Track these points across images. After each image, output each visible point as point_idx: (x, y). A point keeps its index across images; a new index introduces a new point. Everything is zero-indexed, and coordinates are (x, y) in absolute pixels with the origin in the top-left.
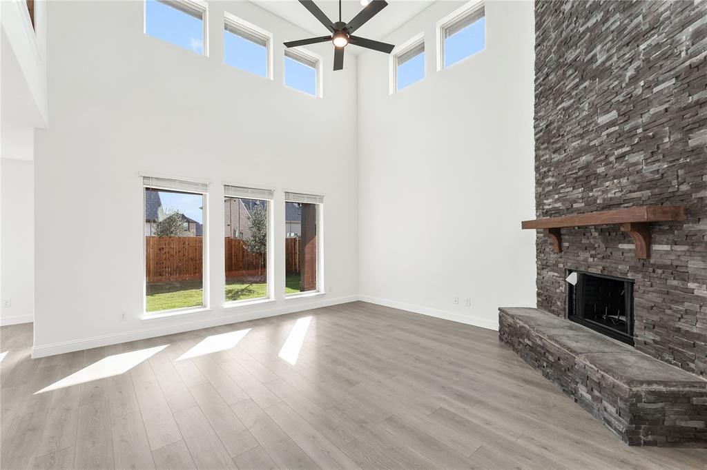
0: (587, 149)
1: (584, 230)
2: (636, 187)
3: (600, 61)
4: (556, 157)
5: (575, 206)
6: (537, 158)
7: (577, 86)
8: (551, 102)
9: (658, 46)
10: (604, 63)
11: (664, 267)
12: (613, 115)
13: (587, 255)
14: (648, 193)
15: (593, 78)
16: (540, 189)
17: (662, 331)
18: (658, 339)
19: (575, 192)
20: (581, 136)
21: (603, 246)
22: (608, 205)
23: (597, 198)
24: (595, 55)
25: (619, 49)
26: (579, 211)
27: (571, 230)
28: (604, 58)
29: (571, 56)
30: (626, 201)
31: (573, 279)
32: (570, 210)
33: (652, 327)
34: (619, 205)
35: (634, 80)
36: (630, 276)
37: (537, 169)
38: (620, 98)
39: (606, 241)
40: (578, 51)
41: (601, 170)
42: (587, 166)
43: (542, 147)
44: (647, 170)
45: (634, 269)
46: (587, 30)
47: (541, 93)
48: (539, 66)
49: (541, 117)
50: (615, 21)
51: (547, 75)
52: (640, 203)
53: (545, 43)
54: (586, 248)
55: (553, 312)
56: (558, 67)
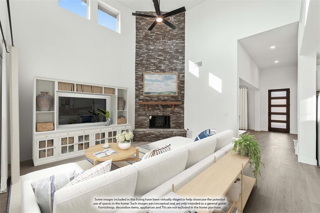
1: (157, 105)
2: (171, 98)
3: (163, 68)
5: (153, 99)
6: (136, 83)
8: (144, 69)
10: (164, 69)
11: (177, 112)
14: (174, 99)
15: (161, 71)
16: (138, 92)
17: (176, 124)
18: (175, 125)
21: (162, 109)
22: (165, 100)
23: (161, 98)
24: (161, 66)
25: (168, 69)
26: (155, 101)
27: (152, 106)
28: (164, 68)
29: (153, 61)
30: (169, 100)
32: (151, 100)
33: (174, 124)
34: (167, 101)
36: (170, 115)
37: (136, 86)
39: (163, 108)
40: (156, 62)
43: (139, 80)
45: (171, 113)
46: (159, 58)
47: (139, 63)
48: (138, 55)
49: (139, 71)
50: (167, 62)
51: (142, 60)
52: (172, 101)
53: (141, 50)
54: (156, 110)
55: (144, 128)
56: (147, 60)
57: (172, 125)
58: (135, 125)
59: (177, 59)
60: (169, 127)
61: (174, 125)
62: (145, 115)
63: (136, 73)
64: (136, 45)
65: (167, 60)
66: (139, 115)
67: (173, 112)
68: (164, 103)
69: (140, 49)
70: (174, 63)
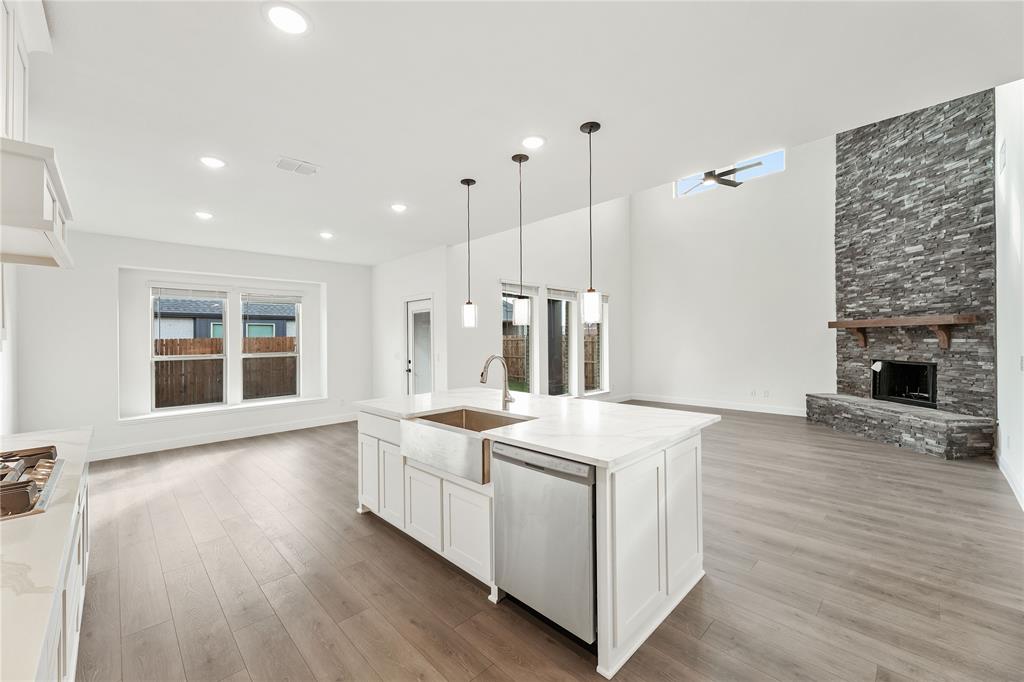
0: (895, 269)
1: (892, 329)
2: (939, 300)
3: (907, 207)
4: (861, 271)
5: (881, 310)
6: (838, 269)
7: (884, 219)
8: (855, 226)
9: (956, 210)
10: (911, 209)
11: (960, 353)
12: (919, 248)
13: (894, 347)
14: (949, 305)
15: (901, 217)
16: (842, 295)
17: (960, 395)
18: (956, 400)
19: (882, 300)
20: (889, 258)
21: (909, 341)
22: (916, 312)
23: (904, 306)
24: (903, 201)
25: (925, 203)
26: (886, 315)
27: (877, 330)
28: (912, 205)
29: (878, 194)
30: (930, 309)
31: (877, 367)
32: (876, 314)
33: (951, 393)
34: (924, 312)
35: (938, 227)
36: (934, 361)
37: (838, 278)
38: (926, 237)
39: (912, 337)
40: (886, 193)
41: (908, 285)
42: (895, 281)
43: (845, 261)
44: (949, 290)
45: (935, 355)
46: (895, 180)
47: (843, 216)
48: (841, 193)
49: (843, 236)
50: (921, 182)
51: (851, 203)
52: (942, 311)
53: (849, 176)
54: (893, 343)
55: (857, 395)
56: (863, 199)
57: (941, 398)
58: (839, 382)
59: (961, 153)
61: (949, 400)
62: (859, 358)
63: (836, 243)
64: (838, 169)
65: (921, 175)
66: (845, 359)
67: (945, 352)
68: (913, 321)
69: (846, 173)
70: (946, 174)
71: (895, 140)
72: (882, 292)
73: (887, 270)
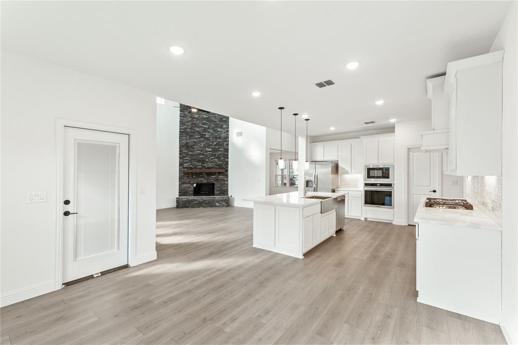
0: (203, 154)
1: (201, 173)
2: (216, 165)
4: (190, 153)
6: (180, 151)
7: (199, 138)
8: (188, 137)
9: (221, 142)
10: (208, 137)
11: (221, 180)
12: (210, 150)
13: (201, 179)
14: (218, 167)
15: (205, 139)
16: (182, 160)
17: (220, 191)
19: (198, 163)
20: (201, 151)
22: (209, 168)
23: (205, 166)
24: (205, 134)
25: (212, 137)
26: (199, 168)
27: (196, 173)
29: (197, 129)
31: (195, 185)
32: (196, 168)
34: (211, 168)
35: (216, 145)
37: (180, 154)
38: (213, 147)
39: (208, 176)
40: (200, 130)
41: (207, 160)
42: (202, 158)
43: (184, 148)
44: (219, 163)
45: (215, 181)
46: (203, 127)
47: (183, 131)
48: (182, 123)
49: (183, 139)
50: (211, 131)
51: (186, 128)
52: (216, 168)
53: (185, 119)
54: (201, 177)
55: (188, 196)
56: (191, 129)
57: (216, 192)
58: (179, 193)
59: (221, 127)
60: (213, 194)
61: (218, 192)
62: (189, 183)
63: (180, 141)
64: (180, 114)
65: (212, 129)
66: (183, 184)
67: (217, 180)
68: (208, 171)
69: (184, 117)
70: (218, 131)
71: (204, 115)
72: (199, 161)
73: (200, 154)
